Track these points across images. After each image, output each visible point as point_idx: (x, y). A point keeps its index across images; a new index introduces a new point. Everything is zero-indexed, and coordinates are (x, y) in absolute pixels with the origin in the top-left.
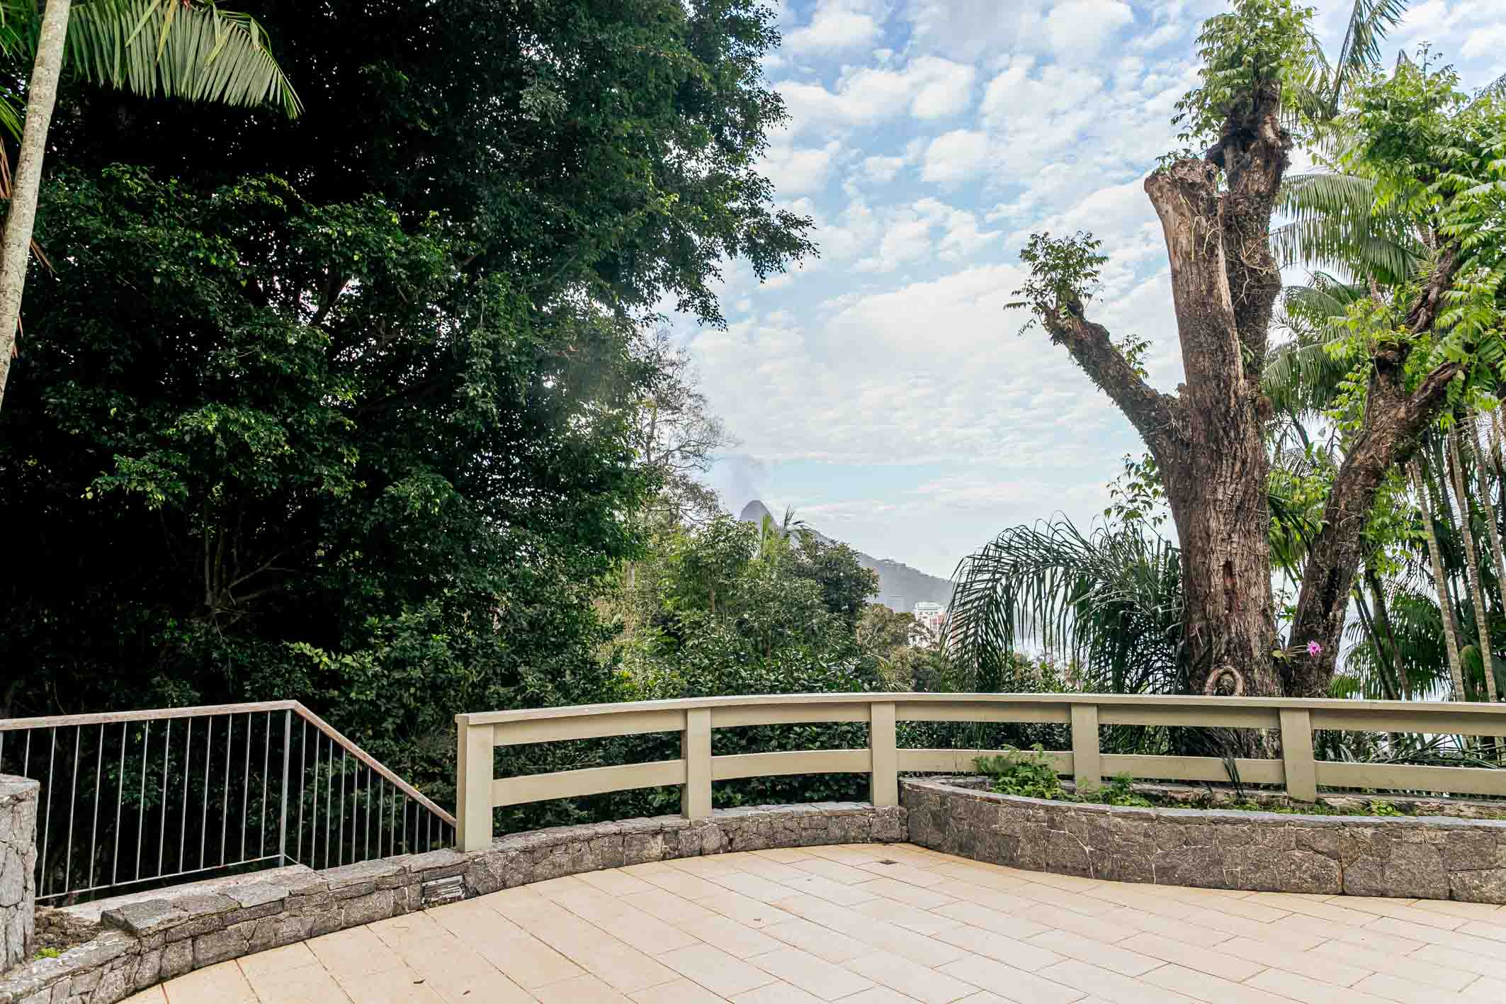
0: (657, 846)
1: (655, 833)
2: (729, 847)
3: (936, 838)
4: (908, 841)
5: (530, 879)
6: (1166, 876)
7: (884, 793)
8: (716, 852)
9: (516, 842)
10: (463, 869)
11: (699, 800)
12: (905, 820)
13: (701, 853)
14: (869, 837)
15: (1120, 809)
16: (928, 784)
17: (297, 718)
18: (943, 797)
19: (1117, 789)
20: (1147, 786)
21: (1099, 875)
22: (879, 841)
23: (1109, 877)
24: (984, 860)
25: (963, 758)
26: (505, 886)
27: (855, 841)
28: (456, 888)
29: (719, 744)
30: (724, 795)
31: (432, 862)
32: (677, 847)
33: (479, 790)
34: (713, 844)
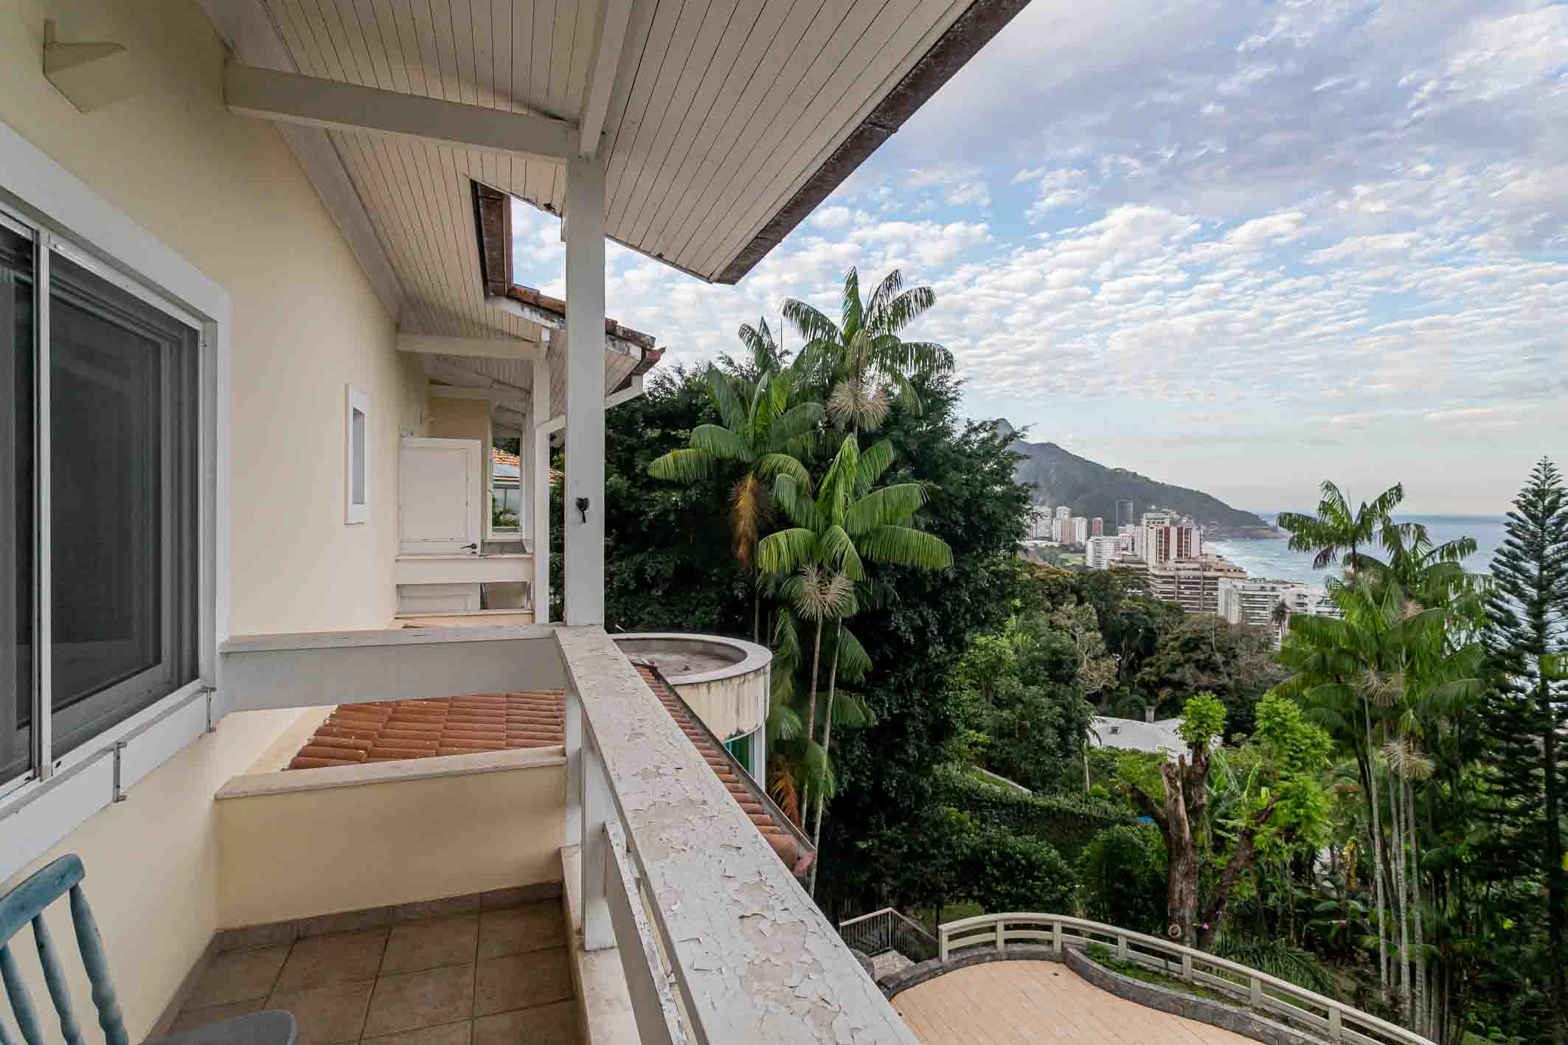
0: (989, 959)
1: (988, 955)
2: (1009, 959)
3: (1072, 967)
4: (1065, 963)
5: (958, 968)
6: (1134, 1000)
7: (1057, 946)
8: (1005, 961)
9: (953, 959)
10: (942, 968)
11: (1000, 944)
12: (1062, 958)
13: (1001, 961)
14: (1050, 960)
15: (1125, 978)
16: (1071, 950)
17: (893, 913)
18: (1075, 956)
20: (1141, 964)
21: (1115, 994)
22: (1055, 963)
24: (1084, 979)
25: (1081, 942)
26: (952, 971)
27: (1047, 961)
28: (940, 971)
29: (1007, 928)
30: (1007, 941)
31: (933, 963)
32: (995, 958)
33: (946, 946)
34: (1004, 957)
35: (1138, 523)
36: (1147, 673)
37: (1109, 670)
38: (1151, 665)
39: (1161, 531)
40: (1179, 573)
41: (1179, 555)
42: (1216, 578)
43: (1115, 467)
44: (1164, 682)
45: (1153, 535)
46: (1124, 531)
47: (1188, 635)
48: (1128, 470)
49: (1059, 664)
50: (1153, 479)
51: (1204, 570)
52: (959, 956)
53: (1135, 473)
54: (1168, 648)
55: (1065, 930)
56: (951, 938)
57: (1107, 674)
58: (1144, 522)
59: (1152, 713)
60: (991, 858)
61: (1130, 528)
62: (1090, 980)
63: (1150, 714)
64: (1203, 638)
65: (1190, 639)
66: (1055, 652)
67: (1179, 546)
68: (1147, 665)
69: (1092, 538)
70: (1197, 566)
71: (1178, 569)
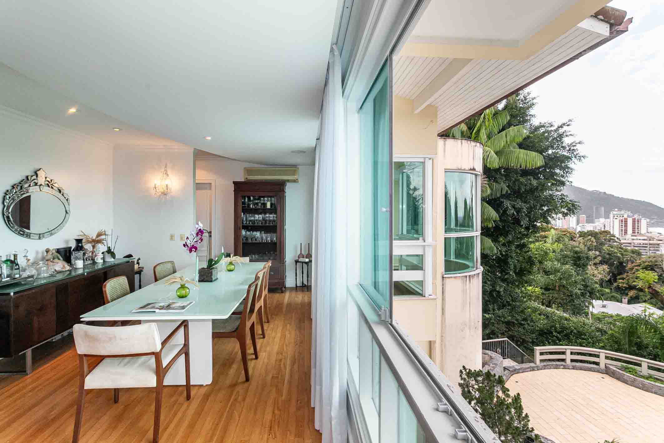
0: (562, 367)
1: (562, 365)
2: (573, 369)
3: (613, 376)
4: (607, 374)
5: (544, 369)
6: (656, 393)
7: (602, 366)
8: (571, 369)
9: (542, 364)
10: (537, 367)
11: (568, 361)
12: (606, 371)
13: (569, 369)
14: (598, 371)
15: (648, 381)
16: (611, 367)
17: (507, 341)
18: (614, 370)
19: (649, 377)
20: (657, 377)
21: (643, 390)
22: (601, 373)
23: (644, 390)
24: (621, 381)
25: (619, 364)
26: (542, 369)
27: (596, 372)
28: (536, 369)
29: (572, 353)
30: (572, 361)
31: (532, 365)
32: (565, 367)
33: (538, 357)
34: (571, 367)
35: (607, 217)
36: (621, 283)
37: (604, 270)
38: (623, 279)
39: (622, 221)
40: (634, 241)
41: (634, 232)
42: (658, 245)
43: (592, 190)
44: (631, 288)
45: (617, 223)
46: (599, 221)
47: (647, 264)
48: (601, 191)
49: (579, 258)
50: (616, 195)
51: (650, 240)
52: (545, 364)
53: (605, 193)
54: (634, 270)
55: (607, 358)
56: (542, 354)
57: (602, 272)
58: (611, 216)
59: (626, 300)
60: (556, 328)
61: (602, 220)
62: (625, 382)
63: (625, 300)
64: (656, 265)
65: (648, 265)
66: (576, 252)
67: (634, 228)
68: (620, 279)
69: (580, 225)
70: (646, 238)
71: (633, 239)
